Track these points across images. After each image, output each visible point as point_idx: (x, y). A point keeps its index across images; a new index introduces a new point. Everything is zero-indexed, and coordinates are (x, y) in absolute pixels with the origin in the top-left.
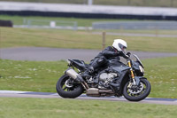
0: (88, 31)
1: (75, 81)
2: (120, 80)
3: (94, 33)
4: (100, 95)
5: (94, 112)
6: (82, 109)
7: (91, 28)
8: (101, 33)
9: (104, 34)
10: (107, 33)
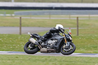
0: (12, 16)
1: (34, 44)
2: (59, 44)
3: (15, 17)
4: (48, 52)
5: (16, 61)
6: (9, 60)
7: (13, 15)
8: (19, 18)
9: (21, 18)
10: (22, 18)
